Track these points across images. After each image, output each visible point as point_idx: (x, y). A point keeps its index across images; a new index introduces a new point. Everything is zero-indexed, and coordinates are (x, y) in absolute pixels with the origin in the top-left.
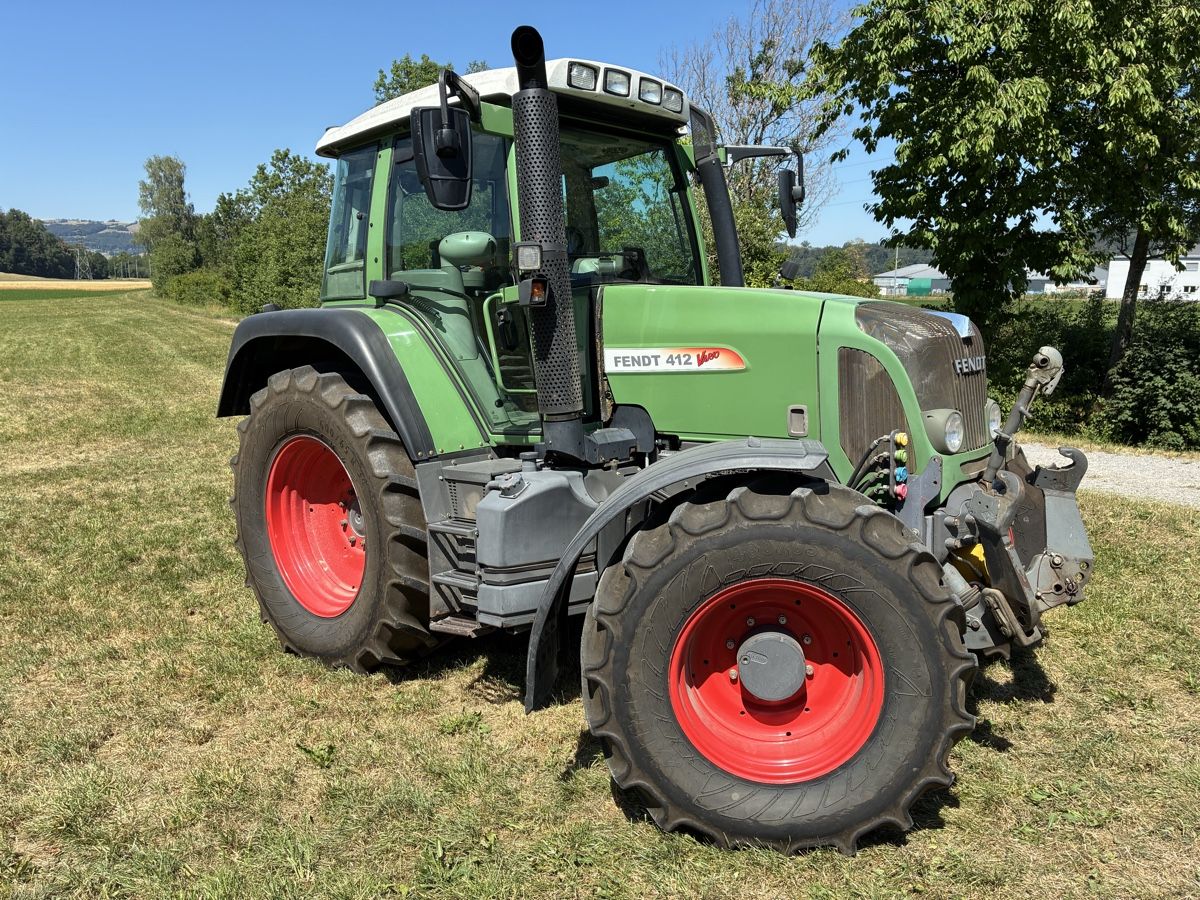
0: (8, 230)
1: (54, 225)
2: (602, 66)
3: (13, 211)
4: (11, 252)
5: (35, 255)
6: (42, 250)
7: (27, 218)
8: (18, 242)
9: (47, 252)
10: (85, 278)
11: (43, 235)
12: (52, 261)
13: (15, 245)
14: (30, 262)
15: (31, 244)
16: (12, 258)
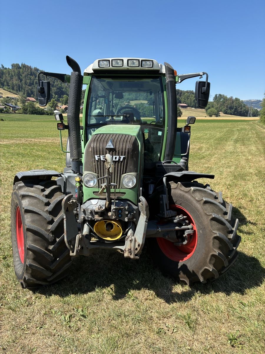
0: (234, 103)
1: (247, 102)
2: (110, 59)
3: (236, 98)
4: (234, 109)
5: (239, 110)
6: (241, 109)
7: (239, 100)
8: (236, 107)
9: (242, 109)
10: (250, 116)
11: (243, 104)
12: (243, 112)
13: (235, 108)
14: (238, 112)
15: (239, 107)
16: (234, 111)
